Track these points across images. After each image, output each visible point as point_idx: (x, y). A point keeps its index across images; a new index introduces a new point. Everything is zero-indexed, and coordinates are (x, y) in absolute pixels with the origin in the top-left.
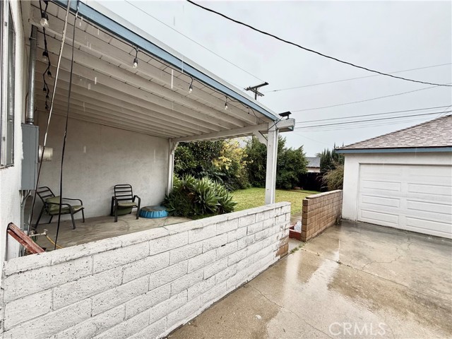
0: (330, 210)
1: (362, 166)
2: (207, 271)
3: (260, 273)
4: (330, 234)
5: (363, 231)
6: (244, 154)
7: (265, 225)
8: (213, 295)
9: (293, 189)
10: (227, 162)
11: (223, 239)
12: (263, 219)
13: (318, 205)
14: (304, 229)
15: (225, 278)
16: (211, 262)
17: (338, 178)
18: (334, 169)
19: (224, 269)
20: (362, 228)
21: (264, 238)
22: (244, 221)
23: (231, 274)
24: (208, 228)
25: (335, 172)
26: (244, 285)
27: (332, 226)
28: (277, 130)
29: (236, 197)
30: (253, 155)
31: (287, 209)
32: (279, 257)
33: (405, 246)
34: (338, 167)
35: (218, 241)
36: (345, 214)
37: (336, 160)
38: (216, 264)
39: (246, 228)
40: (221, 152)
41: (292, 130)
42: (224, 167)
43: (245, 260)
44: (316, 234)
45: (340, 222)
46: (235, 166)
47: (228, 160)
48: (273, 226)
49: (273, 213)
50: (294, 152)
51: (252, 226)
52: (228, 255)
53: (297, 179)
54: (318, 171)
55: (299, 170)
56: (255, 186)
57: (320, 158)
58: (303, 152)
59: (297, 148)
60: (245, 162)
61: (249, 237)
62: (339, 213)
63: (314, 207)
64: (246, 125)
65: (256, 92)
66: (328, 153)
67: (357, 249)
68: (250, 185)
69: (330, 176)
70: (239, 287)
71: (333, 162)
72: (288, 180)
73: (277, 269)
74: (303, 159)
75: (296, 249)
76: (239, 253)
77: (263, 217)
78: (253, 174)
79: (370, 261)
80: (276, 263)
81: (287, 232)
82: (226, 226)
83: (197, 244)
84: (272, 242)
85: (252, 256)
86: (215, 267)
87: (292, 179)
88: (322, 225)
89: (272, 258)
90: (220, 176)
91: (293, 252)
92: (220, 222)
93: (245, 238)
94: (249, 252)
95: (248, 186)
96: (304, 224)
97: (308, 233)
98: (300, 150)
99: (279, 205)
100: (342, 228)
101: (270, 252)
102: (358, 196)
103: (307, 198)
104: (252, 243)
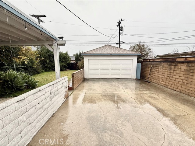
0: (81, 76)
1: (89, 60)
2: (32, 119)
3: (59, 108)
4: (82, 85)
5: (90, 81)
6: (36, 54)
7: (58, 88)
8: (37, 128)
9: (65, 70)
10: (26, 59)
11: (39, 100)
12: (57, 86)
13: (77, 75)
14: (73, 85)
15: (42, 118)
16: (33, 113)
17: (82, 64)
18: (80, 61)
19: (41, 114)
20: (90, 80)
21: (58, 94)
22: (48, 89)
23: (45, 114)
24: (28, 98)
25: (81, 62)
26: (52, 116)
27: (82, 82)
28: (57, 45)
29: (37, 78)
30: (42, 55)
31: (67, 79)
32: (65, 99)
33: (100, 83)
34: (82, 60)
35: (36, 102)
36: (85, 77)
37: (81, 58)
38: (36, 113)
39: (50, 92)
40: (19, 53)
41: (64, 45)
42: (24, 62)
43: (51, 106)
44: (77, 86)
45: (84, 80)
46: (32, 61)
47: (26, 58)
48: (62, 88)
49: (61, 82)
50: (64, 54)
51: (52, 90)
52: (42, 106)
53: (67, 66)
54: (75, 62)
55: (67, 62)
56: (46, 71)
57: (75, 57)
58: (68, 54)
59: (65, 52)
60: (39, 59)
61: (52, 95)
62: (84, 77)
63: (76, 76)
64: (39, 40)
65: (39, 20)
66: (78, 55)
67: (90, 87)
68: (43, 71)
69: (79, 64)
70: (50, 118)
71: (80, 58)
72: (63, 67)
73: (65, 103)
74: (68, 57)
75: (71, 94)
76: (48, 104)
77: (57, 85)
78: (44, 65)
79: (93, 90)
80: (64, 102)
81: (68, 88)
82: (39, 94)
83: (22, 108)
84: (62, 94)
85: (54, 103)
86: (36, 114)
87: (65, 66)
88: (79, 82)
89: (63, 100)
90: (22, 68)
91: (70, 95)
92: (35, 93)
93: (50, 96)
94: (52, 102)
95: (42, 72)
96: (73, 83)
97: (75, 87)
98: (67, 53)
99: (63, 78)
100: (85, 82)
101: (62, 98)
102: (89, 70)
103: (73, 73)
104: (53, 97)
